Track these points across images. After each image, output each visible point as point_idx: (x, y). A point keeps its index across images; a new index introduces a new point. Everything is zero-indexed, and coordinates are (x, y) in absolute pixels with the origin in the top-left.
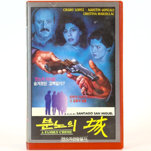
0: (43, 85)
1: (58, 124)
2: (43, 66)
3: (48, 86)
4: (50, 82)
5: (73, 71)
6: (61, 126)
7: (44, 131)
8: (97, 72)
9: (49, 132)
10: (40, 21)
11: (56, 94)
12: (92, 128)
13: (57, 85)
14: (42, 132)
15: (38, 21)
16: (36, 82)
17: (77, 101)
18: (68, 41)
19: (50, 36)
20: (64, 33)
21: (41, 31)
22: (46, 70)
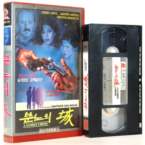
0: (25, 81)
1: (37, 117)
2: (25, 64)
3: (29, 82)
4: (31, 79)
5: (49, 69)
6: (39, 119)
7: (26, 125)
8: (67, 69)
9: (30, 125)
10: (23, 22)
11: (36, 90)
12: (63, 119)
13: (37, 81)
14: (25, 125)
15: (22, 22)
16: (20, 78)
17: (52, 96)
18: (45, 41)
19: (31, 36)
20: (42, 34)
21: (24, 31)
22: (28, 68)
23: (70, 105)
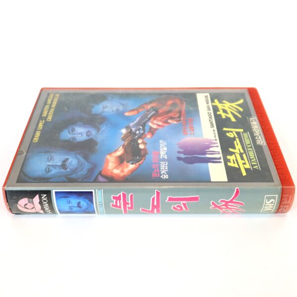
0: (166, 167)
1: (234, 148)
2: (131, 167)
3: (169, 160)
4: (161, 158)
5: (142, 132)
6: (237, 145)
7: (253, 166)
8: (144, 108)
9: (252, 159)
10: (47, 170)
11: (182, 150)
13: (165, 149)
14: (255, 167)
16: (161, 175)
17: (193, 128)
20: (76, 141)
21: (66, 169)
22: (140, 163)
23: (208, 103)
